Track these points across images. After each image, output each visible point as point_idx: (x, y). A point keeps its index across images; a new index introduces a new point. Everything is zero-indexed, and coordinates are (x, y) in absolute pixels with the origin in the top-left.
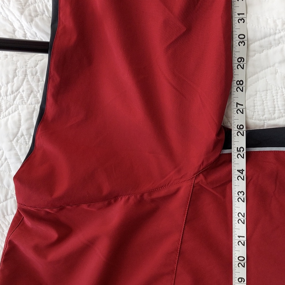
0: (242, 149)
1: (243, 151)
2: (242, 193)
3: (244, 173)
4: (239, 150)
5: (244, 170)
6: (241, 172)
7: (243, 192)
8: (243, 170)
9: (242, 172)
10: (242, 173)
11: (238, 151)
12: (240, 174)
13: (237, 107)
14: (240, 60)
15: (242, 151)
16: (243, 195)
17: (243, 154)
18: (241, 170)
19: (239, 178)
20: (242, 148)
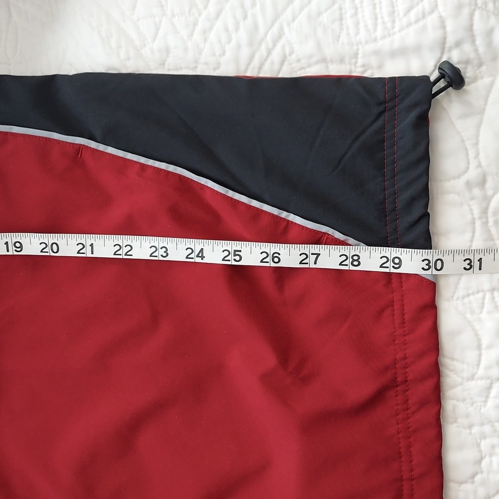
0: (237, 258)
1: (235, 260)
2: (165, 255)
3: (198, 260)
4: (237, 253)
5: (202, 259)
6: (200, 255)
7: (167, 255)
8: (203, 257)
9: (200, 257)
10: (198, 256)
11: (235, 251)
12: (197, 253)
13: (312, 254)
14: (397, 261)
15: (235, 258)
16: (162, 255)
17: (229, 260)
18: (202, 254)
19: (190, 251)
20: (241, 259)
